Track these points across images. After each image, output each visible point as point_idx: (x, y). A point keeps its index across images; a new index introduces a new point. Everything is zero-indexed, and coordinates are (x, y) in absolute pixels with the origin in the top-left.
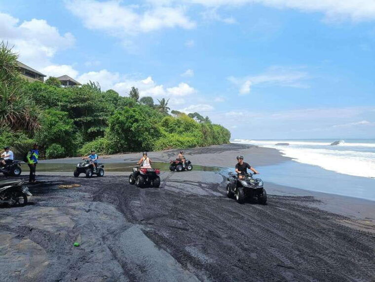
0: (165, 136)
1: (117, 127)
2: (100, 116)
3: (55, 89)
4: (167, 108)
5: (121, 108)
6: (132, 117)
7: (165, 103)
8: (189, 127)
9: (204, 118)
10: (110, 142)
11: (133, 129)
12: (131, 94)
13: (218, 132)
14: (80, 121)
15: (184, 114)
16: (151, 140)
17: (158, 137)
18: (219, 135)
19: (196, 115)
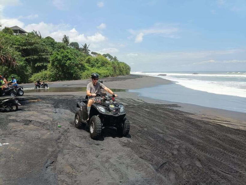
0: (88, 70)
1: (56, 63)
2: (43, 55)
3: (10, 36)
4: (88, 50)
5: (57, 50)
6: (66, 56)
7: (87, 47)
8: (104, 64)
9: (114, 57)
10: (51, 73)
11: (67, 64)
12: (63, 40)
13: (123, 67)
14: (29, 58)
15: (100, 54)
16: (79, 72)
17: (84, 70)
18: (124, 69)
19: (108, 55)
